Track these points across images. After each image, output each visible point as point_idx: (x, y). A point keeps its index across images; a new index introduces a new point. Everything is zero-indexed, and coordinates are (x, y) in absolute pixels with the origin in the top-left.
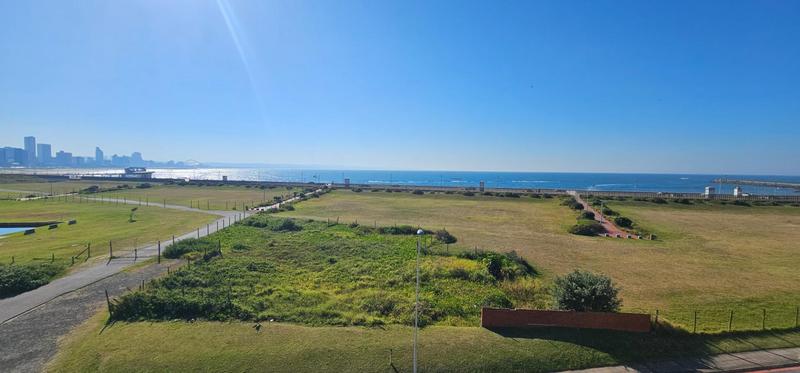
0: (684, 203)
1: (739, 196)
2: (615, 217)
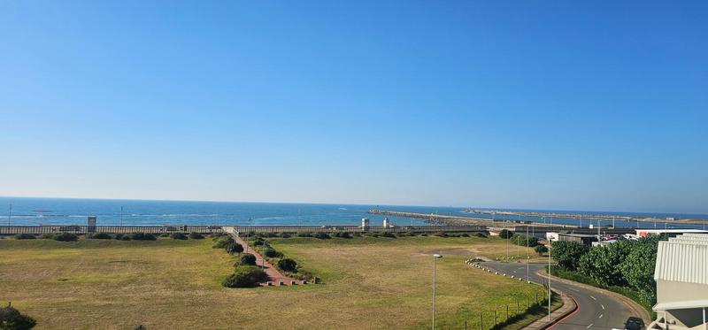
0: (345, 236)
1: (388, 227)
2: (279, 259)
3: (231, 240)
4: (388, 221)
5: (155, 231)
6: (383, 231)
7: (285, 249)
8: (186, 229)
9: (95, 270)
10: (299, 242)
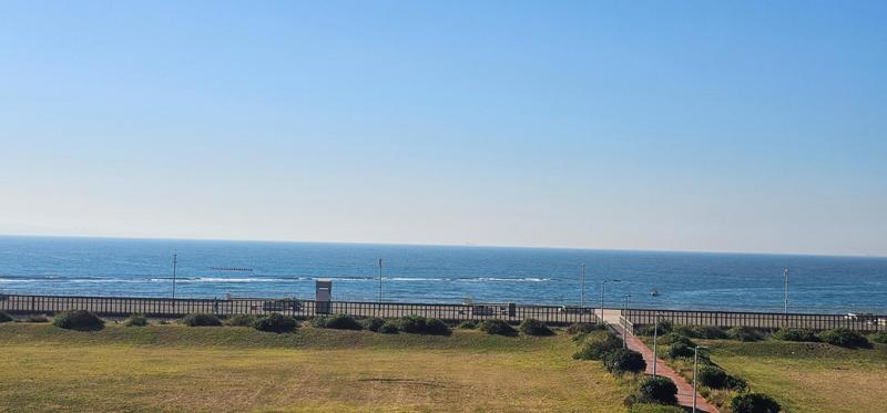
2: (734, 394)
3: (616, 342)
5: (448, 315)
7: (748, 370)
8: (512, 313)
9: (334, 396)
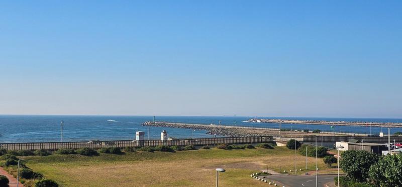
0: (116, 152)
1: (165, 141)
2: (37, 181)
4: (165, 134)
6: (161, 145)
7: (44, 169)
10: (62, 161)
